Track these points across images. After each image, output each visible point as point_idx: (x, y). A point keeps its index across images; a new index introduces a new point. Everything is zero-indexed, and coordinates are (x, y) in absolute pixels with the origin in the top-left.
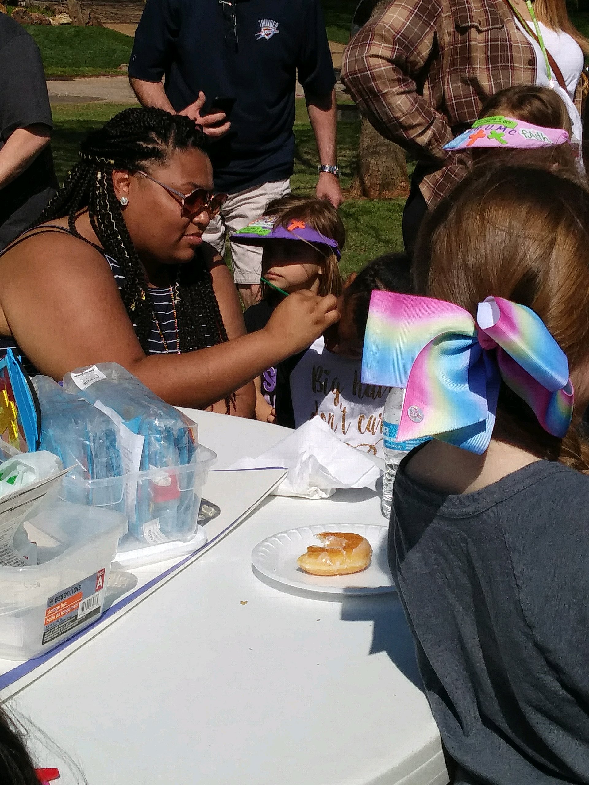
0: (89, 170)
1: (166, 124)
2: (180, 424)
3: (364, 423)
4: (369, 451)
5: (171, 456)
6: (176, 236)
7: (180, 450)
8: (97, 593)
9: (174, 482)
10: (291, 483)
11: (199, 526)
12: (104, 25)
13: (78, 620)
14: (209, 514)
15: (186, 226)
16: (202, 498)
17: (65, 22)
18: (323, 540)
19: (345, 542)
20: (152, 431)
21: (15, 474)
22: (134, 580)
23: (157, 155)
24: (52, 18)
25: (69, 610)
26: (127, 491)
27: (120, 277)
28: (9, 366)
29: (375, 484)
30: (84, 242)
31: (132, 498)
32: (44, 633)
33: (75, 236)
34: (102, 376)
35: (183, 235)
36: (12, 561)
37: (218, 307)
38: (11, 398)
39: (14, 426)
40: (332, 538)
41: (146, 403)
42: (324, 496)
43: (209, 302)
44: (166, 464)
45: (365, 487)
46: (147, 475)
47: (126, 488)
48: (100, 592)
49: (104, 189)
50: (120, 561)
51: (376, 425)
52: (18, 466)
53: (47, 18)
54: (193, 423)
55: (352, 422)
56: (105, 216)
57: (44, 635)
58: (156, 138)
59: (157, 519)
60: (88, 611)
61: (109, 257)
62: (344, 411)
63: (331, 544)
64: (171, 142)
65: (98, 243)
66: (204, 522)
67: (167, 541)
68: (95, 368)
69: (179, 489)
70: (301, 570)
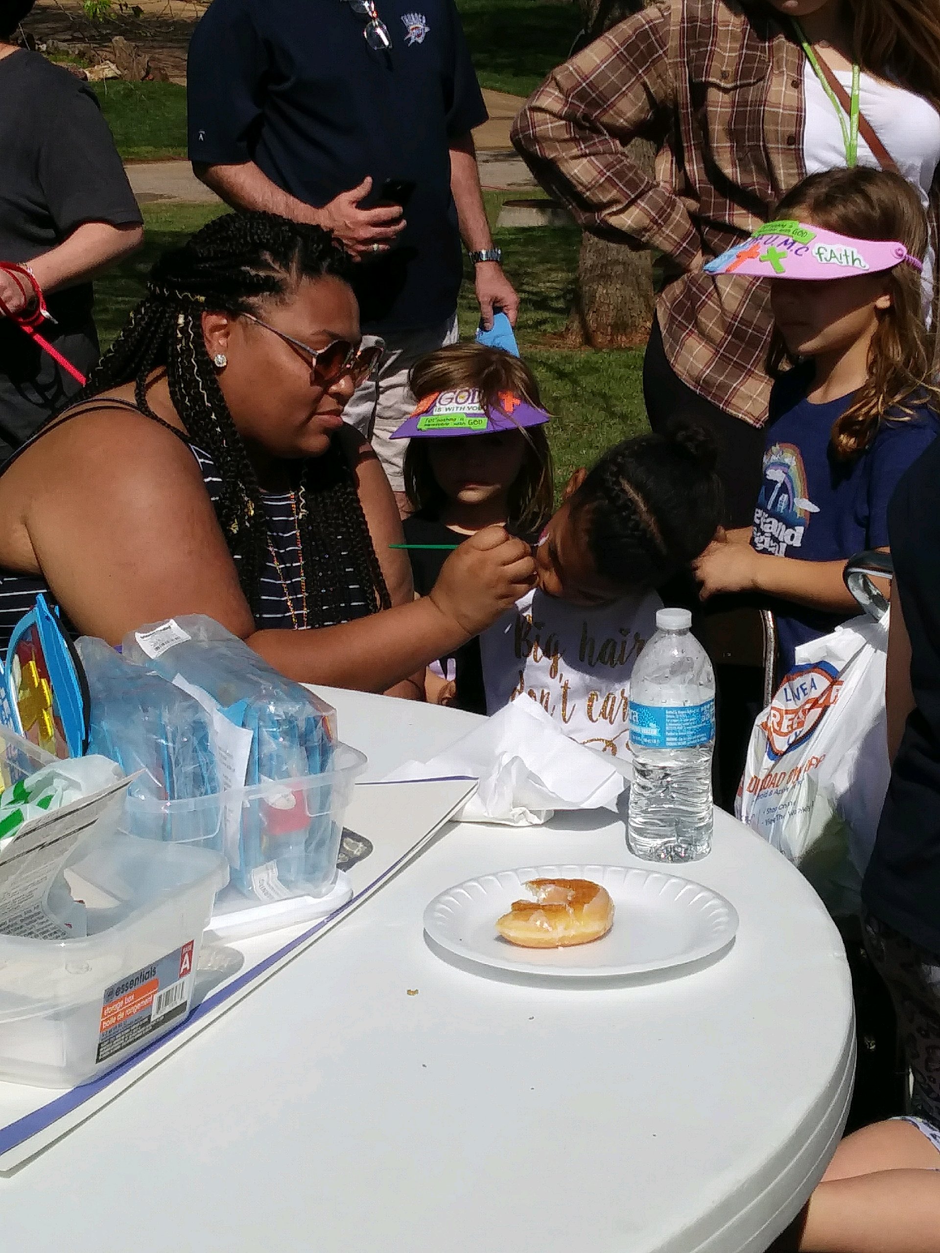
0: (164, 312)
1: (286, 239)
2: (310, 711)
3: (598, 705)
4: (605, 750)
5: (295, 759)
6: (302, 416)
7: (309, 752)
8: (181, 981)
9: (300, 803)
10: (484, 800)
11: (340, 871)
12: (171, 80)
13: (152, 1024)
14: (355, 852)
15: (318, 400)
16: (344, 828)
17: (110, 76)
18: (537, 892)
19: (570, 894)
20: (264, 722)
21: (50, 793)
22: (238, 959)
23: (274, 287)
24: (90, 69)
25: (138, 1006)
26: (225, 818)
27: (215, 479)
28: (40, 624)
29: (616, 801)
30: (159, 424)
31: (233, 828)
32: (100, 1045)
33: (147, 415)
34: (185, 636)
35: (313, 413)
36: (48, 931)
37: (366, 523)
38: (43, 674)
39: (47, 718)
40: (550, 888)
41: (256, 679)
42: (536, 821)
43: (351, 518)
44: (288, 775)
45: (602, 807)
46: (258, 791)
47: (225, 813)
48: (186, 978)
49: (189, 341)
50: (217, 930)
51: (615, 708)
52: (54, 781)
53: (81, 70)
54: (328, 707)
55: (579, 705)
56: (191, 384)
57: (99, 1049)
58: (271, 262)
59: (272, 862)
60: (168, 1009)
61: (197, 448)
62: (566, 687)
63: (550, 897)
64: (294, 266)
65: (181, 427)
66: (347, 864)
67: (289, 896)
68: (173, 623)
69: (308, 813)
70: (502, 939)
